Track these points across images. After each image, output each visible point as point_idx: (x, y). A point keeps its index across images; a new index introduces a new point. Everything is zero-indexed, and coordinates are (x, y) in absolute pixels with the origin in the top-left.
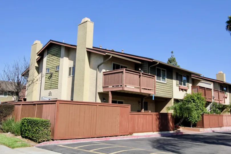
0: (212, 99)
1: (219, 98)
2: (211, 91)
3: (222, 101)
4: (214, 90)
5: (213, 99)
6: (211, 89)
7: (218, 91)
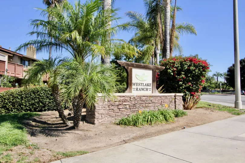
0: (5, 72)
1: (15, 72)
2: (5, 63)
3: (20, 74)
4: (8, 62)
5: (7, 72)
6: (5, 62)
7: (15, 64)
